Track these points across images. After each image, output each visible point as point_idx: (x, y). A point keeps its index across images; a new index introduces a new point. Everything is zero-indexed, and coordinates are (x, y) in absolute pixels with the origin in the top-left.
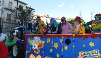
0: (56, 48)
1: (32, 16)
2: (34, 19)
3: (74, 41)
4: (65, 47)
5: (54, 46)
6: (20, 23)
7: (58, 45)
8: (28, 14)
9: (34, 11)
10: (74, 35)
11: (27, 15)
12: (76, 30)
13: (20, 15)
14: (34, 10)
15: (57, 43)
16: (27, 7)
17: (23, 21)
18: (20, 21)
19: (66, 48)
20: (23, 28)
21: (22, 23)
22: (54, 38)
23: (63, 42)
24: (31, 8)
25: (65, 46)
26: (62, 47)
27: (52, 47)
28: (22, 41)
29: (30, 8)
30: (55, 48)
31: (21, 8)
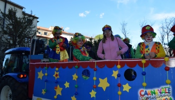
0: (104, 89)
1: (34, 29)
2: (37, 36)
3: (144, 74)
4: (124, 86)
5: (99, 86)
6: (11, 42)
7: (108, 81)
8: (27, 26)
9: (38, 22)
10: (144, 61)
11: (25, 28)
12: (147, 51)
13: (11, 27)
14: (38, 18)
15: (106, 79)
16: (24, 13)
17: (16, 39)
18: (10, 39)
19: (127, 87)
20: (23, 51)
21: (14, 42)
22: (98, 68)
23: (119, 76)
24: (33, 15)
25: (125, 84)
26: (119, 86)
27: (94, 88)
28: (22, 76)
29: (30, 16)
30: (101, 88)
31: (12, 14)
